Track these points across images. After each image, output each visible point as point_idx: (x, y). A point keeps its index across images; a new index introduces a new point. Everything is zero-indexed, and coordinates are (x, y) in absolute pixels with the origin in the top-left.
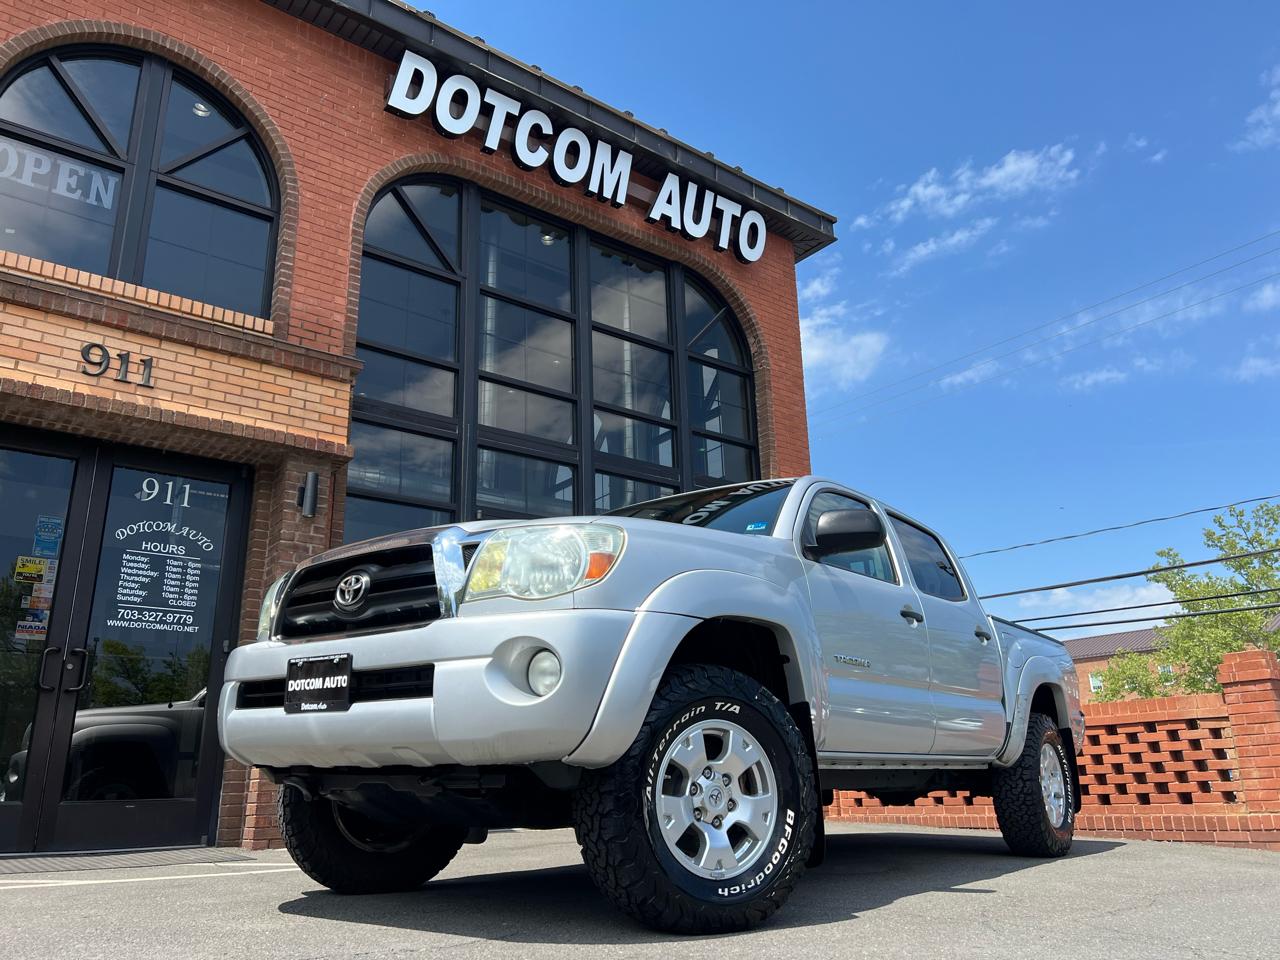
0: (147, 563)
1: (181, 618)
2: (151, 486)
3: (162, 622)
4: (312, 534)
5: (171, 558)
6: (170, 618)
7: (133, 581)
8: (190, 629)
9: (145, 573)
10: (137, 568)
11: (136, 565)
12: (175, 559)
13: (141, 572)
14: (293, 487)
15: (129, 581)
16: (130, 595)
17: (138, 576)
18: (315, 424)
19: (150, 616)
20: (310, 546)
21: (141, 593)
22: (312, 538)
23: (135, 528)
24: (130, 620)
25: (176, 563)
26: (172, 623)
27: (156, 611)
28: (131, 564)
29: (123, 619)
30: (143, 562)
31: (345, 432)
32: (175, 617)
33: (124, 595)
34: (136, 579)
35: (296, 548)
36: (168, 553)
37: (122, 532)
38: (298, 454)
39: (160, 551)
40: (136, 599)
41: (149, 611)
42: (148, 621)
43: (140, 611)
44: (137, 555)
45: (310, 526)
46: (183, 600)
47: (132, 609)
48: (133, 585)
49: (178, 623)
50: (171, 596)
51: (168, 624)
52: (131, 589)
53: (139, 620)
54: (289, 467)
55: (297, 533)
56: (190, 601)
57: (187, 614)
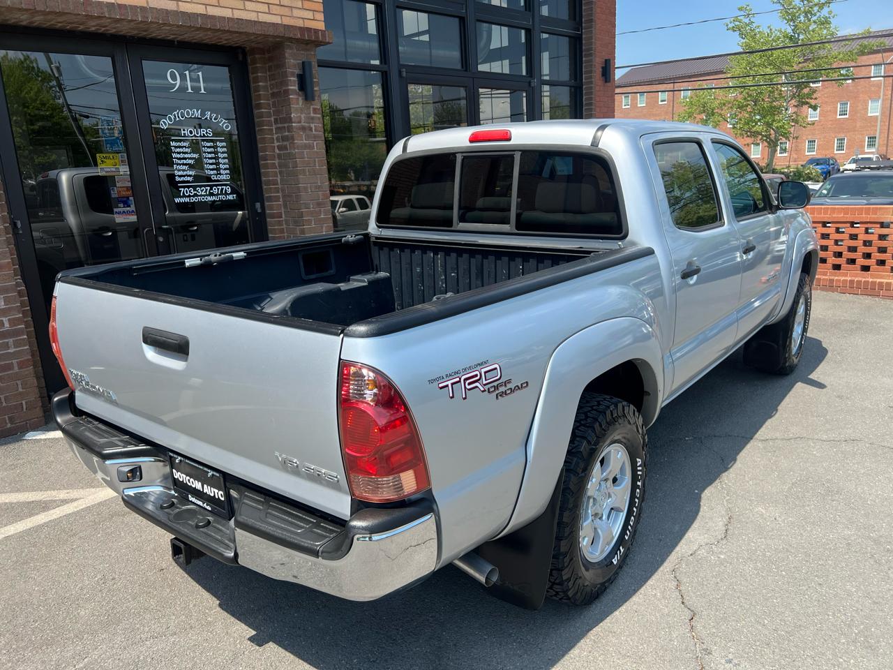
0: (188, 147)
1: (222, 189)
2: (174, 78)
3: (211, 194)
4: (312, 115)
5: (203, 140)
6: (215, 191)
7: (184, 164)
8: (230, 197)
9: (189, 156)
10: (183, 153)
11: (181, 150)
12: (208, 141)
13: (186, 156)
14: (293, 74)
15: (180, 164)
16: (184, 176)
17: (185, 159)
18: (299, 11)
19: (202, 191)
20: (312, 125)
21: (191, 173)
22: (313, 118)
23: (172, 117)
24: (189, 196)
25: (208, 144)
26: (218, 194)
27: (205, 186)
28: (178, 150)
29: (184, 196)
30: (185, 147)
31: (321, 16)
32: (218, 189)
33: (180, 176)
34: (185, 162)
35: (303, 128)
36: (201, 136)
37: (163, 122)
38: (292, 42)
39: (195, 136)
40: (189, 179)
41: (200, 186)
42: (201, 195)
43: (195, 188)
44: (180, 141)
45: (310, 108)
46: (220, 174)
47: (188, 187)
48: (184, 167)
49: (222, 194)
50: (212, 172)
51: (215, 195)
52: (184, 170)
53: (195, 195)
54: (287, 55)
55: (303, 116)
56: (225, 176)
57: (226, 185)
